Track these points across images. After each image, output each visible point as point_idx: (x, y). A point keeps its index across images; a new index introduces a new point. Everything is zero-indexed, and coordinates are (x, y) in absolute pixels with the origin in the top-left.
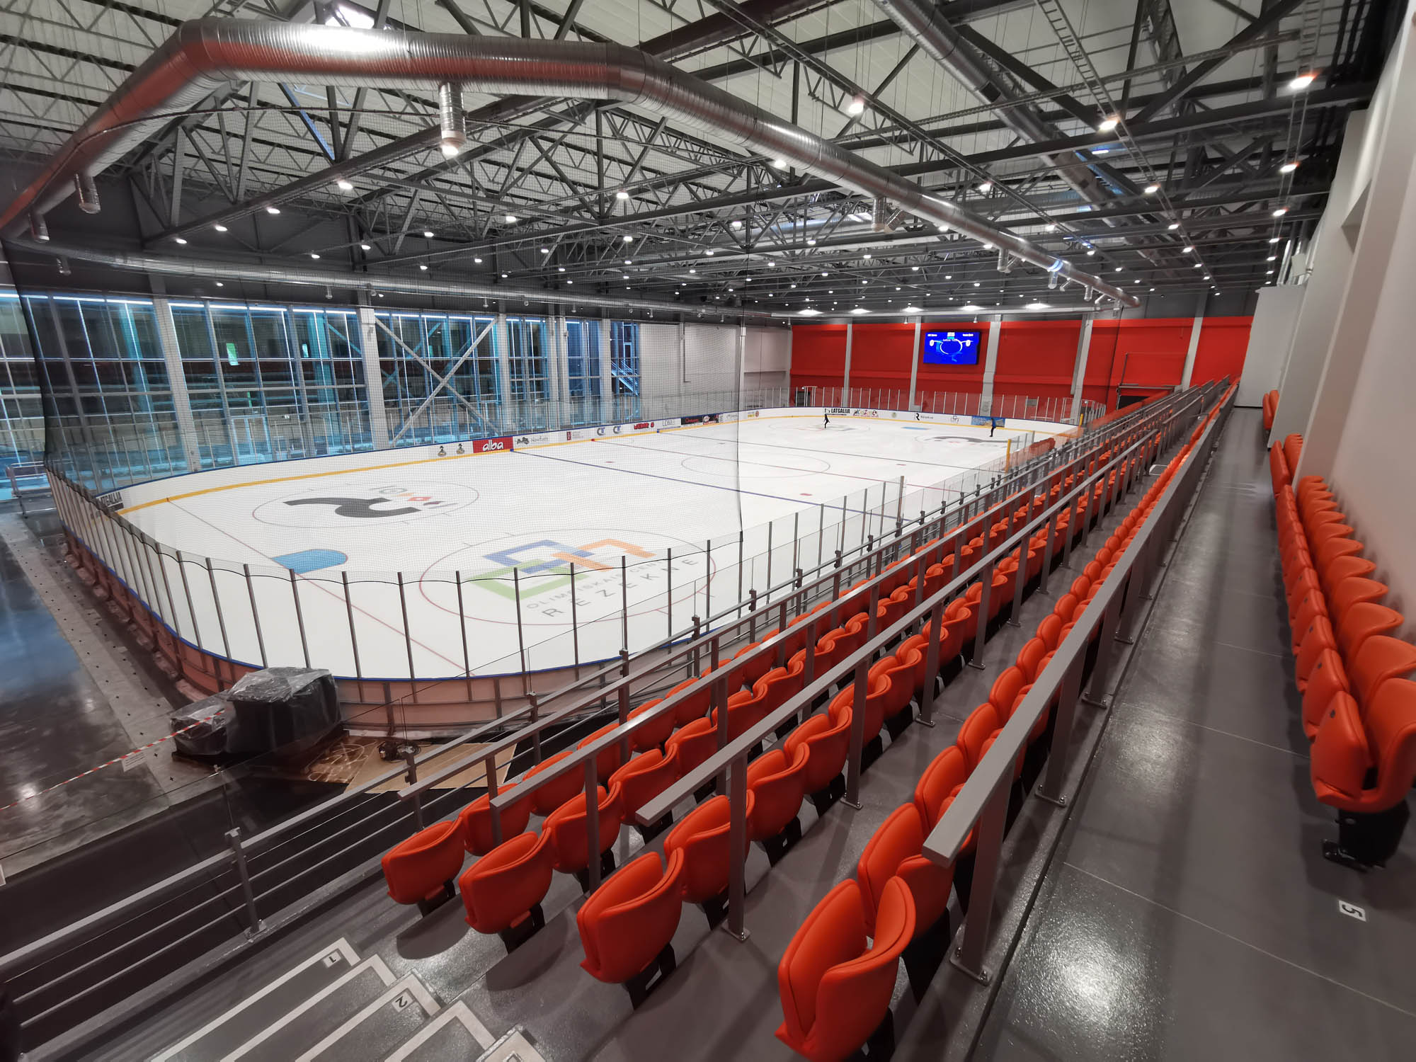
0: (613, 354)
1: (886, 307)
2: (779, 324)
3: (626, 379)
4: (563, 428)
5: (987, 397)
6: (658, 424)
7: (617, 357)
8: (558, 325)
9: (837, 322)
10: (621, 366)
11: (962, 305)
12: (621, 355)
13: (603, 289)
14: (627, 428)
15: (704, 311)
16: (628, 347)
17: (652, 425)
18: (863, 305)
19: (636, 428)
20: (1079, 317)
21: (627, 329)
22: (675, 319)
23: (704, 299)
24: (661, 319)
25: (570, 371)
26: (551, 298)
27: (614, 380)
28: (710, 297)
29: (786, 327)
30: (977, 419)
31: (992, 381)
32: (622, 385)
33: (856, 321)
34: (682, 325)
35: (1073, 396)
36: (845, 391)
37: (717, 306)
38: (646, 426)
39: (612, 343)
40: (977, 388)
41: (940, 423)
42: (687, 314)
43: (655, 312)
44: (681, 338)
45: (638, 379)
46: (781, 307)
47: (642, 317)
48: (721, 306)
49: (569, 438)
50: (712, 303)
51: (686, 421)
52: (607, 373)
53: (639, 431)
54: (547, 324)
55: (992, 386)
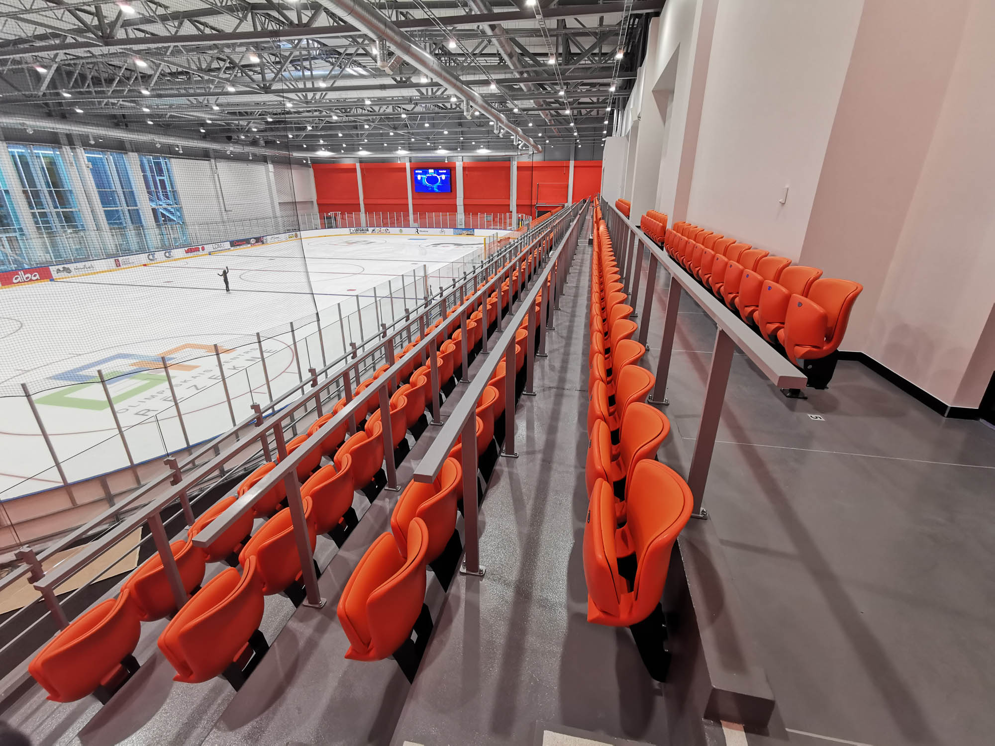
0: (148, 186)
1: (383, 150)
2: (300, 163)
3: (165, 209)
4: (109, 256)
5: (460, 216)
6: (209, 248)
7: (153, 189)
8: (76, 157)
9: (347, 161)
10: (159, 199)
11: (436, 149)
12: (156, 187)
13: (120, 121)
14: (179, 253)
15: (231, 149)
16: (162, 182)
17: (203, 249)
18: (367, 148)
19: (187, 252)
20: (508, 160)
21: (158, 165)
22: (205, 155)
23: (229, 139)
24: (190, 154)
25: (102, 203)
26: (61, 127)
27: (154, 210)
28: (234, 136)
29: (307, 165)
30: (456, 230)
31: (462, 203)
32: (163, 215)
33: (362, 161)
34: (213, 161)
35: (511, 212)
36: (362, 215)
37: (243, 145)
38: (197, 250)
39: (145, 177)
40: (453, 209)
41: (433, 235)
42: (215, 151)
43: (184, 148)
44: (214, 171)
45: (180, 210)
46: (300, 148)
47: (170, 152)
48: (247, 145)
49: (118, 265)
50: (238, 142)
51: (234, 244)
52: (145, 205)
53: (190, 255)
54: (62, 154)
55: (463, 207)
